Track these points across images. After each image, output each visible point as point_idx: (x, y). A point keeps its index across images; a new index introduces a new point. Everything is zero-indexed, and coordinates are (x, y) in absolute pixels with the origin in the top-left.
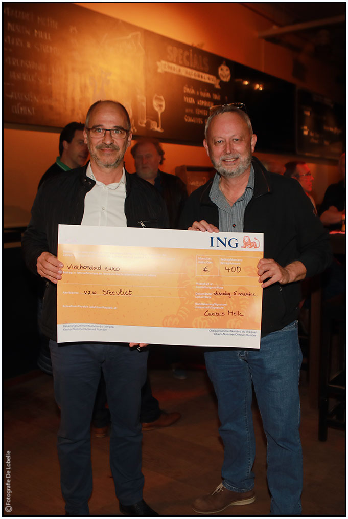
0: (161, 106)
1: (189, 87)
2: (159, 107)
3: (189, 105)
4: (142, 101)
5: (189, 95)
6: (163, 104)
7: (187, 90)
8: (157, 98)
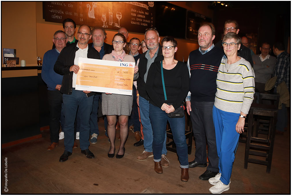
0: (120, 17)
1: (134, 9)
2: (119, 17)
3: (134, 17)
4: (111, 14)
5: (133, 12)
6: (121, 16)
7: (132, 10)
8: (118, 14)
